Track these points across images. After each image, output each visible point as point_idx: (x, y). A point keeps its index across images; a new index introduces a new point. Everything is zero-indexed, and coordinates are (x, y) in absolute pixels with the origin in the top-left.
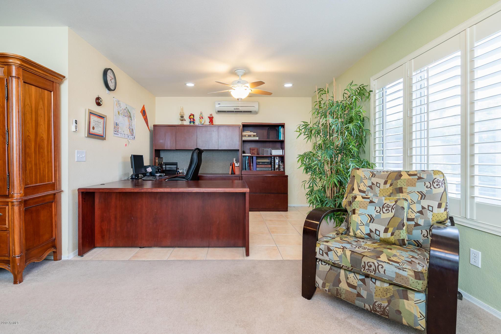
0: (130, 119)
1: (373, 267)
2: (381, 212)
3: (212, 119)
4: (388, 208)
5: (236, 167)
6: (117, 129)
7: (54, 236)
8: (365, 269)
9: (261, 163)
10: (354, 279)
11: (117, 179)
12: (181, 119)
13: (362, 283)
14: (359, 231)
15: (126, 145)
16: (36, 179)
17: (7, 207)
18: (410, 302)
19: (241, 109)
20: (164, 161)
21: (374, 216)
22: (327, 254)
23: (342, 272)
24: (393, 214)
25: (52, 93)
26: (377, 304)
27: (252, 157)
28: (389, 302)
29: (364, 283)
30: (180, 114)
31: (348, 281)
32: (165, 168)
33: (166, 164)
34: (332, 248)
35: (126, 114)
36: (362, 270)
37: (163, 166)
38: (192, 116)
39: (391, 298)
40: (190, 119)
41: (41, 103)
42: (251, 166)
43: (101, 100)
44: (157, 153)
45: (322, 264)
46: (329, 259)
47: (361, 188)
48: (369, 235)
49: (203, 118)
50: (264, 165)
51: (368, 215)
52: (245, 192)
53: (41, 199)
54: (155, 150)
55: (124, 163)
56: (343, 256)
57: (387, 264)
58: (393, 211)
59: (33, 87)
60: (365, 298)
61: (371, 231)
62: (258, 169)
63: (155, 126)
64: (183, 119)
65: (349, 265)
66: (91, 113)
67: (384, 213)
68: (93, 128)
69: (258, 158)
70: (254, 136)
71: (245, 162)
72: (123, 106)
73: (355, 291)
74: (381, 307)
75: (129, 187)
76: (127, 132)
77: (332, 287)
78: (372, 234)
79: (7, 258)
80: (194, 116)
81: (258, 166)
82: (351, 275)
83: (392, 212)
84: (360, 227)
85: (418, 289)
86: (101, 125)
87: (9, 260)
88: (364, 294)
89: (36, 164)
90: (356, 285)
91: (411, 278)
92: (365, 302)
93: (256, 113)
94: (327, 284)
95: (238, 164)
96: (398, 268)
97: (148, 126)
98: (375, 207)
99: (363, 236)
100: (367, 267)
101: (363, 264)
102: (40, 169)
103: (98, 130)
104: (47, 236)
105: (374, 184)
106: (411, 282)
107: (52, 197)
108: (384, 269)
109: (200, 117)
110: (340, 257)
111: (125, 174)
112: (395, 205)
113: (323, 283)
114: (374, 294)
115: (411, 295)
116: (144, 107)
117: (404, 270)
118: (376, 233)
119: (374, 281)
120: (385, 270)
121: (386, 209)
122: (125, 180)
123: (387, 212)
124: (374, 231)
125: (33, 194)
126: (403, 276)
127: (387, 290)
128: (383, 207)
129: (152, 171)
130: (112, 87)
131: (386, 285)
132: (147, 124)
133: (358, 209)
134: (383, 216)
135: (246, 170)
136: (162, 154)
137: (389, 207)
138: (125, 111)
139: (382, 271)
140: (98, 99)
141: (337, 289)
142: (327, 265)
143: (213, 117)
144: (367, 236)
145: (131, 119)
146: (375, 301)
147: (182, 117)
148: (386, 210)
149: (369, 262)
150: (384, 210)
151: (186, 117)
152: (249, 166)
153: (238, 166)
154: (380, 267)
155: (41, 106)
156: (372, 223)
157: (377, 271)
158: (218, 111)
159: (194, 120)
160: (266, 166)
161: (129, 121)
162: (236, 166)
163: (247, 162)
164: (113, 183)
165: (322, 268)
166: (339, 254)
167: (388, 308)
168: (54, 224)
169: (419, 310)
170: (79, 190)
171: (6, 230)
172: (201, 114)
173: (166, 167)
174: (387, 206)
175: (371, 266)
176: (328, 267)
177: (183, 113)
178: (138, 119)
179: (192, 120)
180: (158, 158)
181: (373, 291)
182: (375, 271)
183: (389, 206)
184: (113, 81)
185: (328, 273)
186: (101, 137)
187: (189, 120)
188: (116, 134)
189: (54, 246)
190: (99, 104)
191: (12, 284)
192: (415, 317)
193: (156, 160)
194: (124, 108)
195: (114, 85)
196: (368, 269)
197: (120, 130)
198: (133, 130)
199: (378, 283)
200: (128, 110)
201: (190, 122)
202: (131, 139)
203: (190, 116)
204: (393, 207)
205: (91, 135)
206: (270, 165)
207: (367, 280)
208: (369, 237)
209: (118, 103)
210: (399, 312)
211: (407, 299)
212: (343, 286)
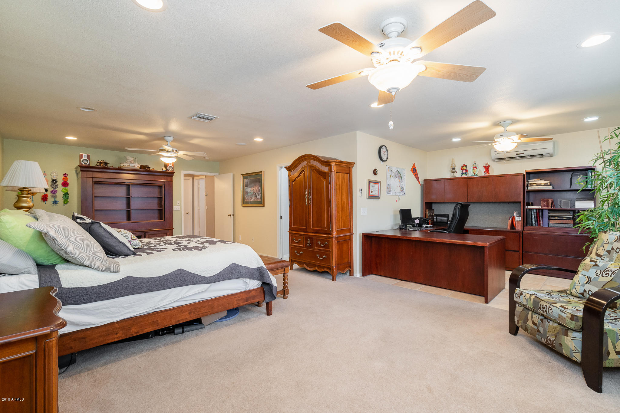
0: (400, 179)
1: (545, 309)
2: (600, 276)
3: (488, 169)
4: (608, 273)
5: (516, 222)
6: (389, 189)
7: (350, 260)
8: (540, 310)
9: (556, 218)
10: (537, 318)
11: (389, 228)
12: (452, 171)
13: (541, 322)
14: (574, 290)
15: (397, 201)
16: (341, 226)
17: (330, 240)
18: (568, 338)
19: (526, 153)
20: (436, 212)
21: (592, 278)
22: (519, 297)
23: (530, 313)
24: (611, 278)
25: (349, 174)
26: (548, 338)
27: (542, 210)
28: (556, 337)
29: (542, 322)
30: (451, 167)
31: (533, 320)
32: (435, 220)
33: (437, 216)
34: (523, 293)
35: (397, 176)
36: (539, 311)
37: (434, 218)
38: (464, 168)
39: (557, 334)
40: (463, 170)
41: (344, 182)
42: (540, 221)
43: (377, 171)
44: (428, 205)
45: (519, 306)
46: (521, 301)
47: (599, 252)
48: (582, 294)
49: (476, 168)
50: (561, 221)
51: (587, 277)
52: (484, 246)
53: (344, 237)
54: (425, 203)
55: (395, 216)
56: (529, 299)
57: (556, 308)
58: (613, 276)
59: (340, 174)
60: (542, 333)
61: (585, 291)
62: (551, 225)
63: (425, 181)
64: (455, 171)
65: (532, 307)
66: (371, 182)
67: (602, 276)
68: (372, 192)
69: (550, 211)
70: (546, 185)
71: (532, 216)
72: (394, 170)
73: (536, 327)
74: (551, 340)
75: (398, 234)
76: (398, 190)
77: (523, 324)
78: (585, 294)
79: (330, 267)
80: (466, 167)
81: (551, 221)
82: (535, 316)
83: (611, 276)
84: (576, 287)
85: (571, 327)
86: (377, 189)
87: (331, 268)
88: (541, 330)
89: (341, 217)
90: (537, 323)
91: (567, 319)
92: (542, 336)
93: (550, 155)
94: (520, 321)
95: (520, 218)
96: (562, 311)
97: (419, 181)
98: (597, 270)
99: (577, 294)
100: (542, 309)
101: (540, 306)
102: (343, 220)
103: (375, 193)
104: (346, 260)
105: (614, 249)
106: (567, 321)
107: (349, 237)
108: (552, 310)
109: (473, 168)
110: (527, 300)
111: (396, 225)
112: (617, 271)
113: (518, 320)
114: (547, 331)
115: (569, 333)
116: (414, 165)
117: (565, 313)
118: (588, 294)
119: (549, 321)
120: (552, 312)
121: (606, 272)
122: (395, 229)
123: (606, 276)
124: (587, 292)
125: (340, 234)
126: (563, 317)
127: (555, 328)
128: (604, 271)
129: (419, 222)
130: (384, 159)
131: (556, 325)
132: (417, 179)
133: (581, 271)
134: (601, 279)
135: (532, 225)
136: (434, 207)
137: (610, 272)
138: (396, 173)
139: (550, 312)
140: (375, 170)
141: (526, 325)
142: (522, 307)
143: (489, 166)
144: (581, 296)
145: (402, 179)
146: (548, 336)
147: (453, 169)
148: (606, 274)
149: (543, 305)
150: (604, 274)
151: (458, 169)
152: (537, 221)
153: (519, 221)
154: (550, 309)
155: (344, 183)
156: (588, 284)
157: (548, 312)
158: (496, 159)
159: (466, 171)
160: (565, 222)
161: (400, 181)
162: (516, 220)
163: (533, 216)
164: (386, 231)
165: (519, 309)
166: (527, 298)
167: (555, 342)
168: (350, 253)
169: (574, 345)
170: (363, 234)
171: (330, 252)
172: (475, 164)
173: (437, 219)
174: (609, 271)
175: (544, 308)
176: (522, 308)
177: (455, 164)
178: (409, 176)
179: (464, 171)
180: (428, 210)
181: (547, 328)
182: (546, 312)
183: (611, 270)
184: (386, 153)
185: (521, 313)
186: (377, 197)
187: (461, 171)
188: (388, 193)
189: (350, 267)
190: (375, 174)
191: (332, 281)
192: (571, 349)
193: (426, 212)
194: (395, 172)
195: (386, 157)
196: (543, 310)
197: (391, 190)
198: (403, 188)
199: (551, 323)
200: (399, 172)
201: (462, 174)
202: (402, 195)
203: (462, 167)
204: (615, 272)
205: (370, 197)
206: (573, 221)
207: (545, 320)
208: (582, 296)
209: (390, 168)
210: (561, 345)
211: (567, 335)
212: (530, 323)
